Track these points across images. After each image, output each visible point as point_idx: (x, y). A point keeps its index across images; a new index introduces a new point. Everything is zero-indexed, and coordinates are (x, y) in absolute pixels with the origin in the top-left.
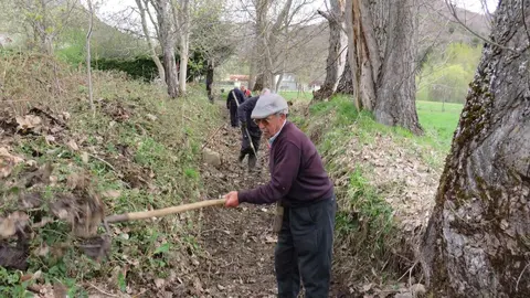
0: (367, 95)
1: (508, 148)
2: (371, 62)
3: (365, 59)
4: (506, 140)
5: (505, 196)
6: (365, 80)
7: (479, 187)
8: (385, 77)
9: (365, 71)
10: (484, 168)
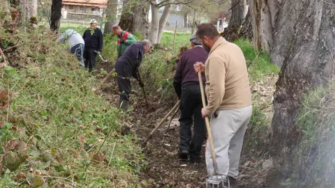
0: (265, 39)
1: (299, 63)
2: (269, 8)
3: (264, 5)
4: (299, 59)
5: (296, 83)
6: (264, 25)
7: (287, 81)
8: (281, 23)
9: (263, 16)
10: (290, 72)
